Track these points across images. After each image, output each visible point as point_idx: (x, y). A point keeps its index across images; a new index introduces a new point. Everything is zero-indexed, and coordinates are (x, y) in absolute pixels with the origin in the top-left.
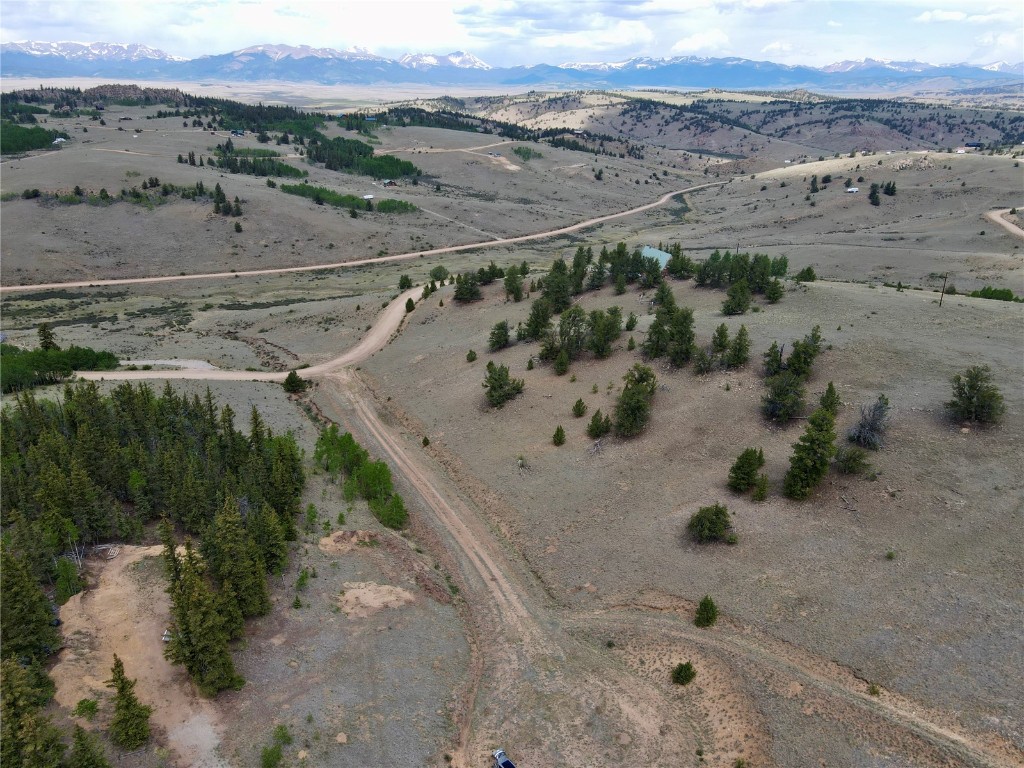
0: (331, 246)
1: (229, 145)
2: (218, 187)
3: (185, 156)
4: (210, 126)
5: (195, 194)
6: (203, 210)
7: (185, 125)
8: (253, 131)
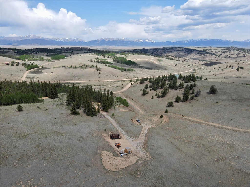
0: (117, 77)
1: (98, 58)
2: (96, 66)
3: (90, 60)
4: (94, 55)
5: (92, 67)
6: (94, 70)
7: (89, 54)
8: (102, 55)
